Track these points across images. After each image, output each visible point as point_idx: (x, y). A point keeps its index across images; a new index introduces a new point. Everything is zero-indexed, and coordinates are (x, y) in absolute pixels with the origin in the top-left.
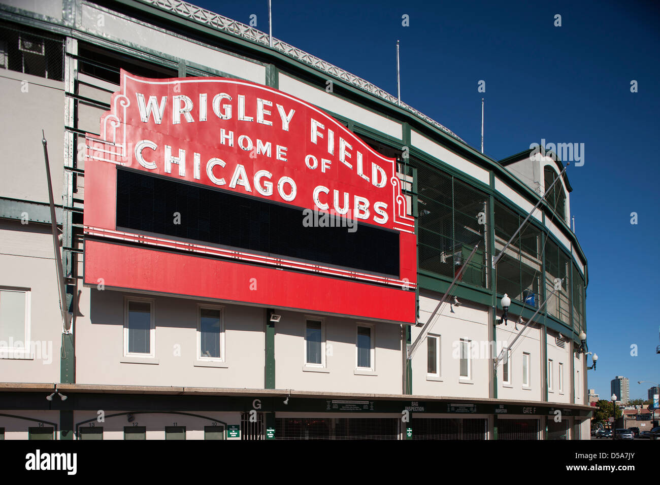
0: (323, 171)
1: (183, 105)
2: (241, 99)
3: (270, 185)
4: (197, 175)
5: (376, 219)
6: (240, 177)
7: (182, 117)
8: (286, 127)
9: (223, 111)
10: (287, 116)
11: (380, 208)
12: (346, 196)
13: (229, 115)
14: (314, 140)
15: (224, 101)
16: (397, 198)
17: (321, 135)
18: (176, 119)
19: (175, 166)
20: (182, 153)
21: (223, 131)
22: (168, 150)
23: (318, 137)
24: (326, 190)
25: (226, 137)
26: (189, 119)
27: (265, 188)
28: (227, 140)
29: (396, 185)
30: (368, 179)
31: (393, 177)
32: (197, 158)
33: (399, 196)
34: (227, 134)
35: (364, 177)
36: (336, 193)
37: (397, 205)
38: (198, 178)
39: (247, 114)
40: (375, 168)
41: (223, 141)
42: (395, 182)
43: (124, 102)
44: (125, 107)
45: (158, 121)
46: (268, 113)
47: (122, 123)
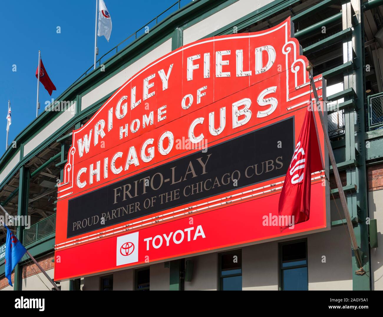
2: (134, 91)
3: (152, 150)
4: (106, 175)
5: (260, 115)
6: (132, 158)
7: (99, 136)
8: (165, 86)
9: (122, 112)
10: (166, 75)
11: (266, 96)
12: (223, 111)
13: (125, 112)
14: (190, 76)
15: (123, 104)
16: (293, 65)
17: (197, 67)
18: (96, 142)
19: (95, 177)
20: (98, 164)
21: (121, 128)
22: (92, 167)
23: (194, 71)
24: (201, 121)
25: (123, 131)
26: (103, 135)
27: (149, 155)
28: (124, 134)
30: (250, 73)
34: (124, 128)
35: (245, 74)
36: (212, 116)
37: (291, 76)
39: (137, 100)
40: (258, 53)
41: (121, 136)
42: (288, 48)
43: (73, 151)
44: (73, 154)
45: (87, 150)
47: (72, 166)
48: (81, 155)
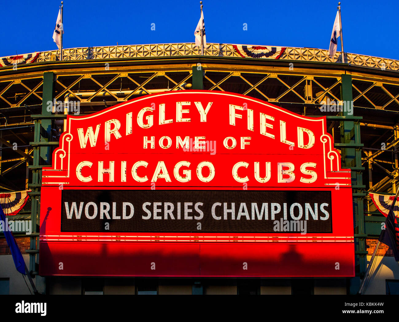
0: (242, 147)
1: (113, 126)
2: (162, 108)
3: (188, 173)
4: (124, 178)
5: (303, 180)
6: (161, 172)
7: (112, 136)
8: (203, 118)
9: (145, 122)
10: (205, 109)
11: (307, 168)
12: (268, 165)
13: (151, 124)
14: (232, 122)
15: (147, 114)
16: (329, 154)
17: (240, 116)
18: (107, 139)
19: (106, 176)
20: (112, 164)
21: (145, 138)
22: (101, 164)
23: (237, 119)
24: (246, 165)
25: (148, 142)
26: (118, 136)
27: (184, 176)
28: (149, 145)
29: (326, 142)
30: (292, 144)
31: (324, 135)
32: (124, 165)
33: (331, 151)
34: (149, 139)
35: (288, 143)
36: (257, 165)
37: (328, 161)
38: (125, 181)
39: (167, 118)
40: (300, 131)
41: (145, 146)
42: (325, 139)
43: (68, 138)
44: (69, 141)
45: (93, 144)
46: (187, 111)
47: (67, 154)
48: (83, 145)
